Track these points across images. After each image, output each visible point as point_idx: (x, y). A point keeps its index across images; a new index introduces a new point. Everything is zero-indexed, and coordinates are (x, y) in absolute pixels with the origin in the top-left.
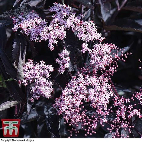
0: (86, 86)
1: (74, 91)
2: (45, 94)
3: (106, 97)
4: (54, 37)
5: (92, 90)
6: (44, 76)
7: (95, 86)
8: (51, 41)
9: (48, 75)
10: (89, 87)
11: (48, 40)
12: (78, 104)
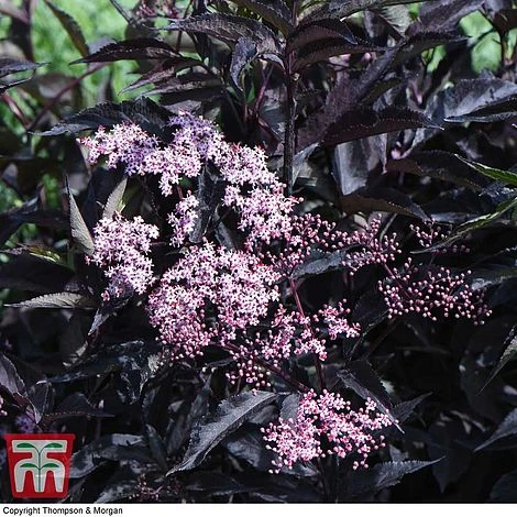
0: (217, 269)
1: (189, 276)
2: (133, 282)
3: (259, 298)
4: (174, 168)
5: (227, 278)
6: (138, 247)
7: (236, 271)
8: (165, 175)
9: (146, 247)
10: (223, 270)
11: (160, 175)
12: (194, 304)
